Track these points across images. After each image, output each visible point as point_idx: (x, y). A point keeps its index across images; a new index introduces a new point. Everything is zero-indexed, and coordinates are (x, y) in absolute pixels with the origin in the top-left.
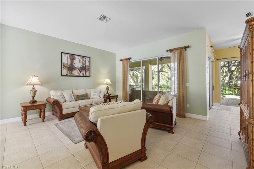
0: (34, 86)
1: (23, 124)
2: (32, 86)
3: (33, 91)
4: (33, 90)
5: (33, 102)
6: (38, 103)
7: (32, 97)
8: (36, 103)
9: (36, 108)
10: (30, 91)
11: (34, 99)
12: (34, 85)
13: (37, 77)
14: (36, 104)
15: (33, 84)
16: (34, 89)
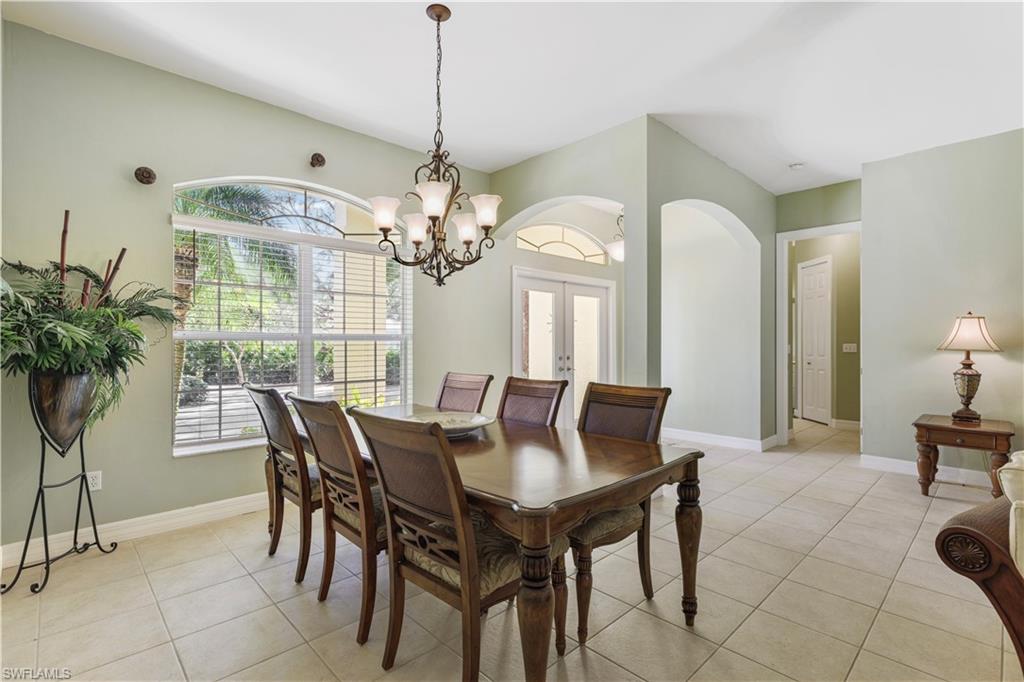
0: (968, 357)
1: (919, 488)
2: (962, 357)
3: (964, 375)
4: (965, 371)
5: (966, 417)
6: (984, 427)
7: (960, 399)
8: (979, 425)
9: (963, 441)
10: (955, 374)
11: (970, 407)
12: (968, 353)
13: (982, 320)
14: (977, 429)
15: (968, 348)
16: (968, 366)
